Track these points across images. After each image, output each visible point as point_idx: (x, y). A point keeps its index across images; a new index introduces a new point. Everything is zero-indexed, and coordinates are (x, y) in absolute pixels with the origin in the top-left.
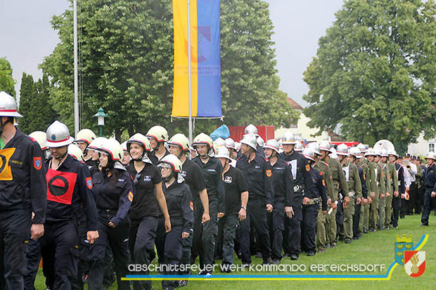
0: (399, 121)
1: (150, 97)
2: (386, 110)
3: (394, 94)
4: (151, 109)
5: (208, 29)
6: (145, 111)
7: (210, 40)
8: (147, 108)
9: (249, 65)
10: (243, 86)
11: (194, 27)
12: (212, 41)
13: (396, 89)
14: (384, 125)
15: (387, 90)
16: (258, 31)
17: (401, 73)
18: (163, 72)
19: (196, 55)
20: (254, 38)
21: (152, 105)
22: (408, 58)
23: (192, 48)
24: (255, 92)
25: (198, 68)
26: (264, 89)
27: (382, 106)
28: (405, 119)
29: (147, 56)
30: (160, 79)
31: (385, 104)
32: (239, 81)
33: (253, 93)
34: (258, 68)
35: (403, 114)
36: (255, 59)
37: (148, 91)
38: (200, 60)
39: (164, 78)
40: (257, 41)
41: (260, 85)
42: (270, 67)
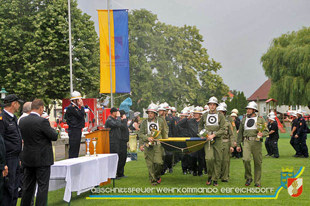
0: (145, 95)
1: (22, 80)
2: (137, 88)
3: (141, 78)
4: (24, 88)
5: (121, 38)
6: (19, 90)
7: (122, 45)
8: (21, 87)
9: (85, 60)
10: (82, 74)
11: (112, 37)
12: (123, 45)
13: (143, 75)
14: (136, 98)
15: (138, 77)
16: (90, 39)
17: (145, 66)
18: (31, 64)
19: (114, 55)
20: (87, 43)
21: (24, 86)
22: (147, 57)
23: (111, 50)
24: (89, 77)
25: (116, 63)
26: (94, 76)
27: (135, 86)
28: (149, 94)
29: (19, 54)
30: (30, 69)
31: (136, 85)
32: (79, 70)
33: (88, 78)
34: (90, 62)
35: (147, 91)
36: (89, 57)
37: (21, 77)
38: (116, 57)
39: (32, 68)
40: (89, 45)
41: (92, 73)
42: (97, 62)
